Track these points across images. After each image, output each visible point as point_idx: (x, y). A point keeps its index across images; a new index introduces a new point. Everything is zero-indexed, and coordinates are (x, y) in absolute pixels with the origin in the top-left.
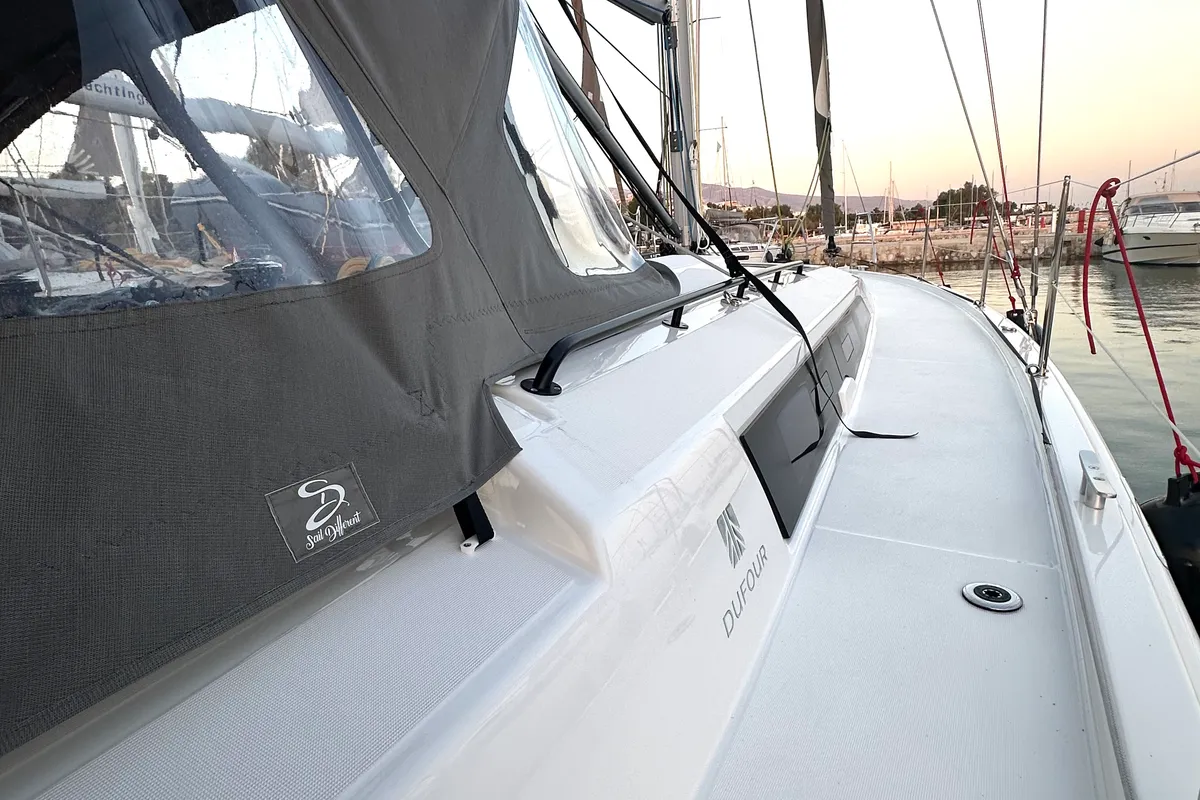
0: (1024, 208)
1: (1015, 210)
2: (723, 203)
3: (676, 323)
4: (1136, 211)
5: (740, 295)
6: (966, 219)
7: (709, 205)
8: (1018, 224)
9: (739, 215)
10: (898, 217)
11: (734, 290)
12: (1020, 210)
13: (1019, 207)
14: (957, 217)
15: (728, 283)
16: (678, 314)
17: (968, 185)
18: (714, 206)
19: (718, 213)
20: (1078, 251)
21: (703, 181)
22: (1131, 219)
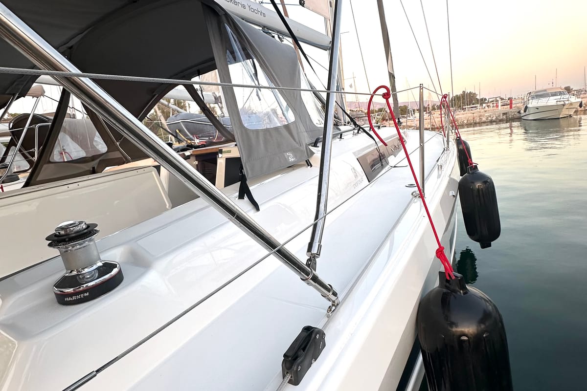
0: (490, 100)
1: (486, 101)
2: (356, 109)
3: (341, 138)
4: (533, 98)
5: (358, 133)
6: (464, 107)
7: (350, 110)
8: (486, 107)
9: (362, 113)
10: (434, 109)
11: (356, 131)
12: (489, 101)
13: (488, 100)
14: (460, 106)
15: (354, 129)
16: (341, 135)
17: (464, 92)
18: (353, 111)
19: (354, 113)
20: (510, 116)
21: (347, 101)
22: (530, 101)
